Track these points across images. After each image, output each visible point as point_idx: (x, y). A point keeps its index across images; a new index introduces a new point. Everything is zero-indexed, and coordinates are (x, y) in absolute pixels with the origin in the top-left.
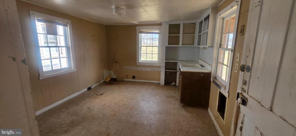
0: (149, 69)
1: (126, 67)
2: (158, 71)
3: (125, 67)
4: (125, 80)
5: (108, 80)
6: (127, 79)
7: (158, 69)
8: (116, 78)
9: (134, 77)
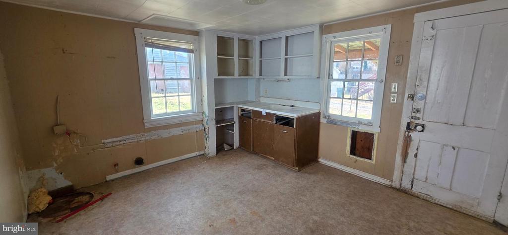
0: (177, 132)
1: (110, 140)
2: (197, 131)
3: (106, 141)
4: (109, 178)
5: (44, 201)
6: (117, 172)
7: (197, 125)
8: (70, 183)
9: (139, 162)
